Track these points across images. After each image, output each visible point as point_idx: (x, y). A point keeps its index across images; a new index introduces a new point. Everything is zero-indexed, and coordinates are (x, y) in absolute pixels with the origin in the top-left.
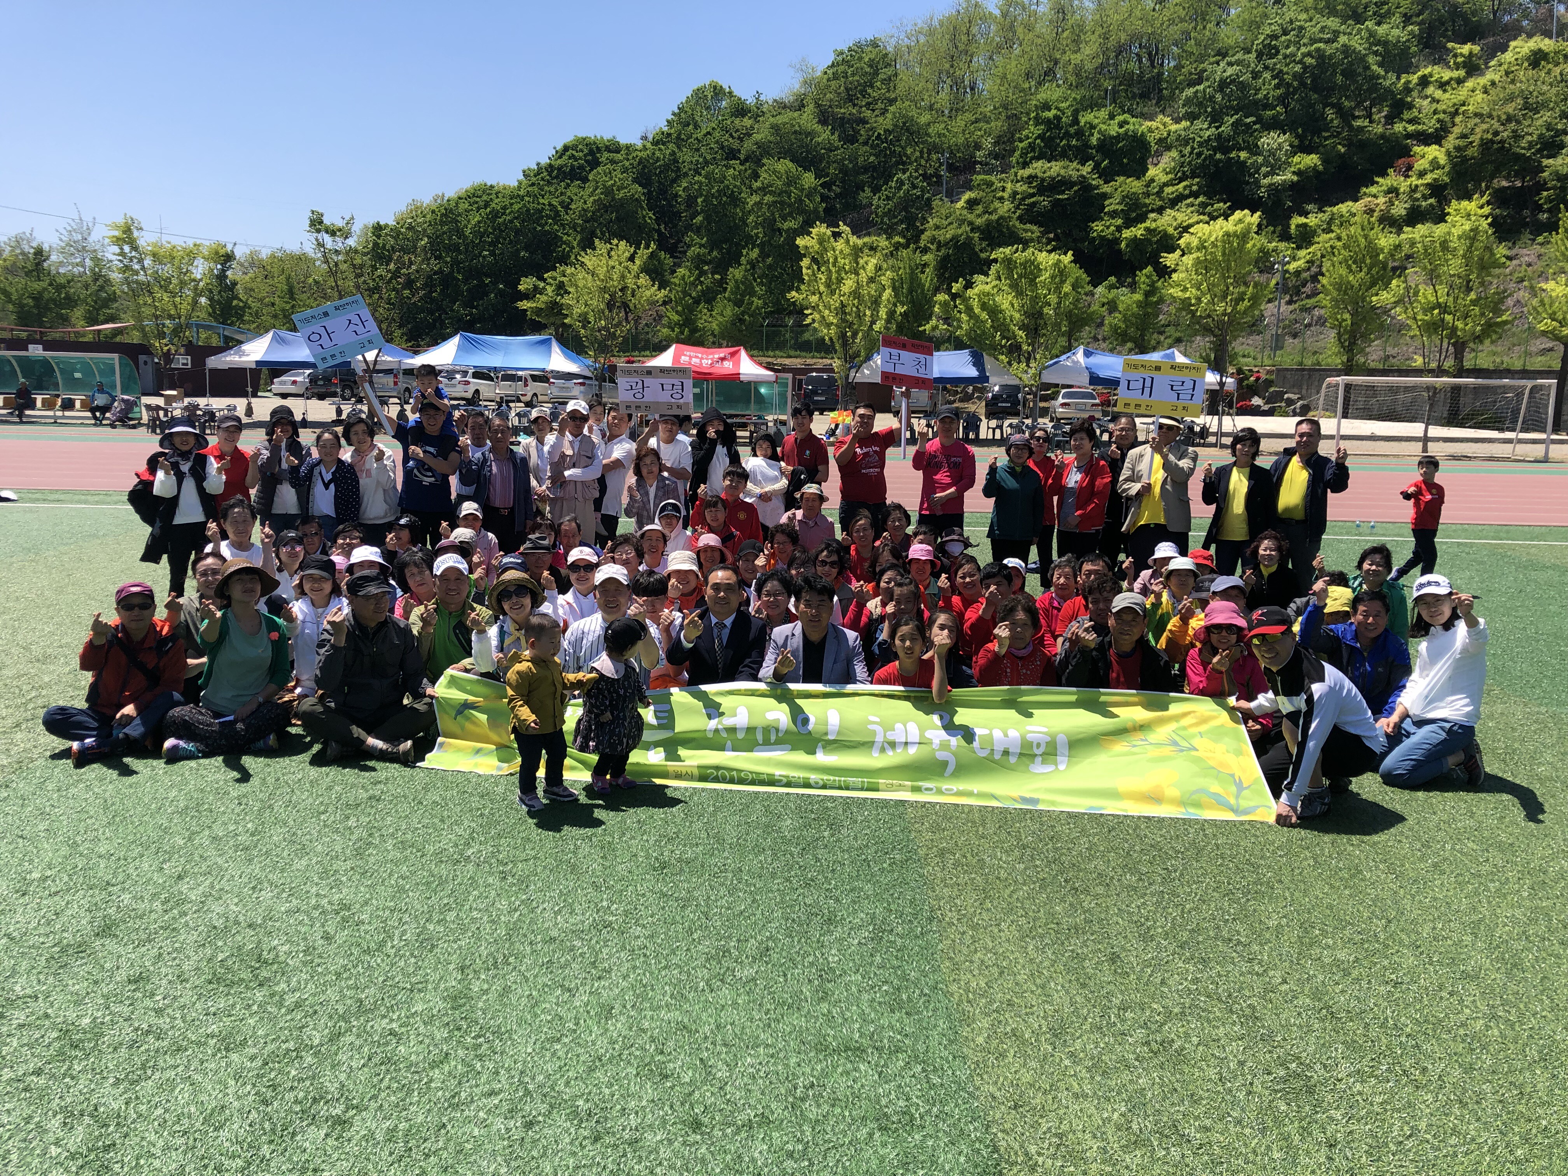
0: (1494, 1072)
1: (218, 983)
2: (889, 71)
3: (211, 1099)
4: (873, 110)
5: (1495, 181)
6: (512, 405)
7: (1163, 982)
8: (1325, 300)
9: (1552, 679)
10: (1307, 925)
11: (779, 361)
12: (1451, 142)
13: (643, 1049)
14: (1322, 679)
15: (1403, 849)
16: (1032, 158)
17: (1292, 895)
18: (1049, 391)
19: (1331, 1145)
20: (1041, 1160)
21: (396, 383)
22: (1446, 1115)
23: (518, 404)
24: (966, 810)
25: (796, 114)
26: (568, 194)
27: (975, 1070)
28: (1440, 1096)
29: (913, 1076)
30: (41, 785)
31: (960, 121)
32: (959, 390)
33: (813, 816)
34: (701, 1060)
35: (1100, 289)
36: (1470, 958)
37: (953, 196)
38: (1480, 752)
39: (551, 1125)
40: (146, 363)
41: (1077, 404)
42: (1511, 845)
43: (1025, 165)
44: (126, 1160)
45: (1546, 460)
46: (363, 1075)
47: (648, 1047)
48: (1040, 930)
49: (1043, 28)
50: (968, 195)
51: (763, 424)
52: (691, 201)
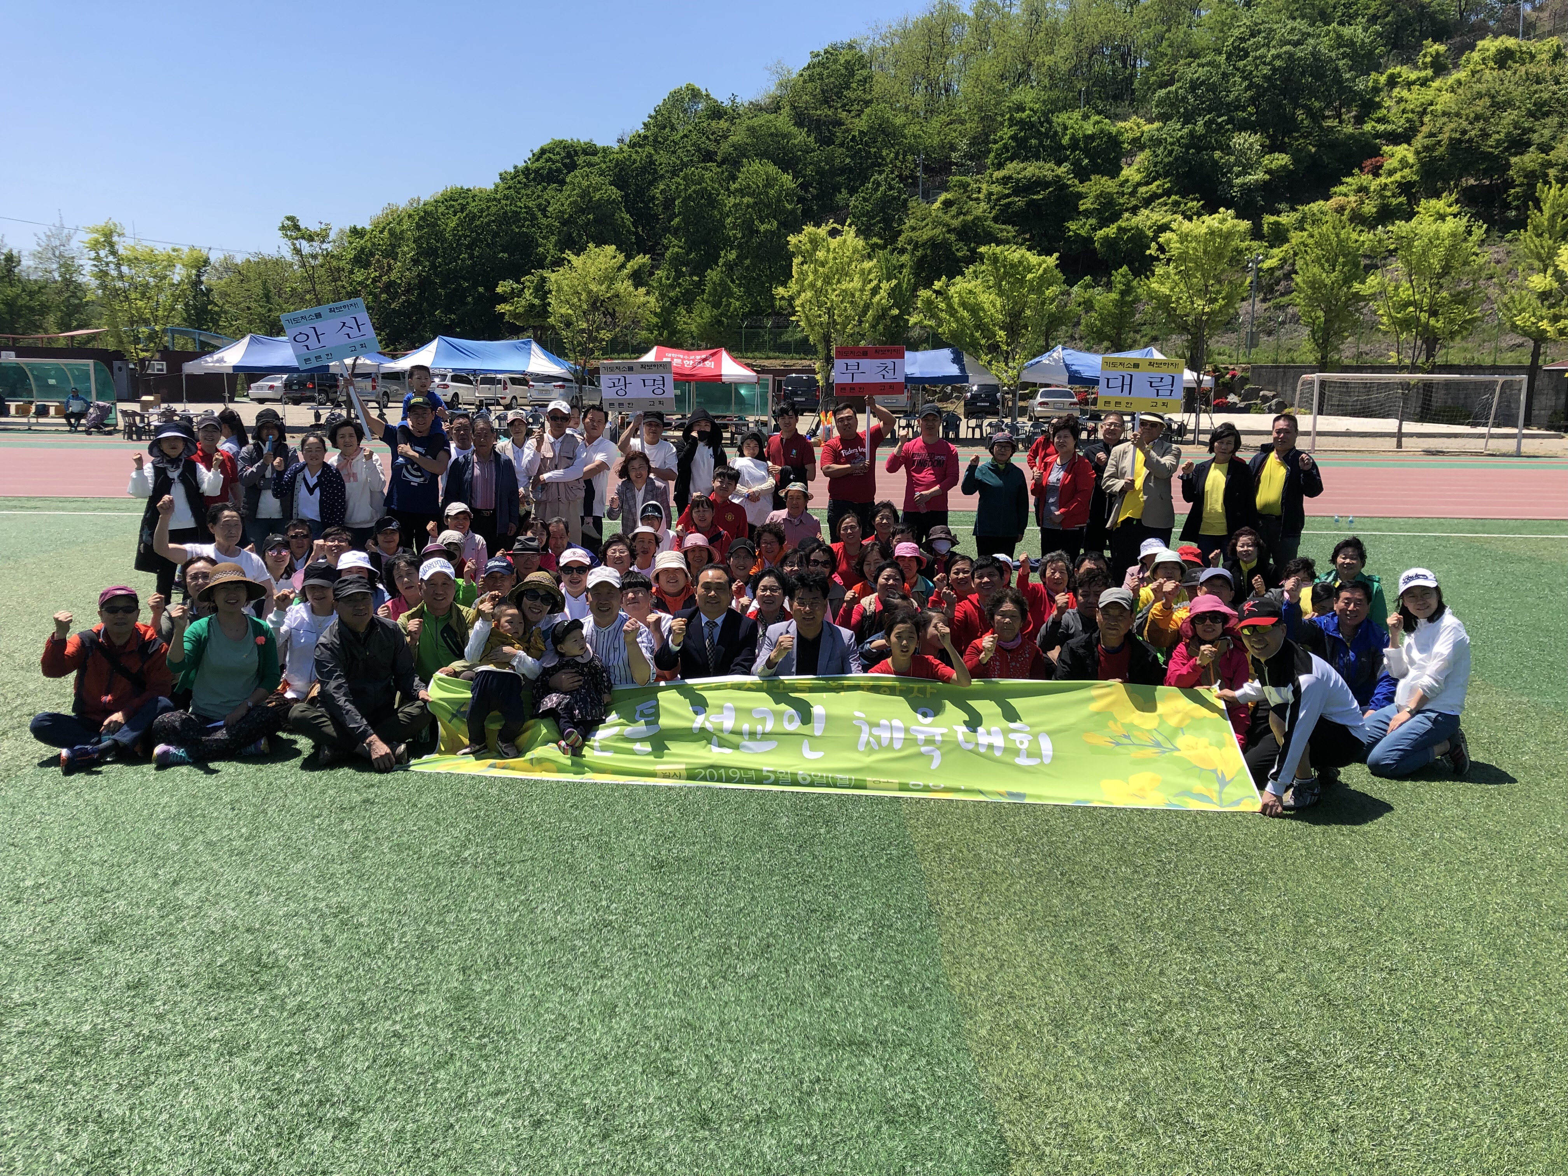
0: (1490, 1056)
1: (219, 988)
2: (865, 72)
3: (216, 1103)
4: (849, 111)
5: (1463, 180)
6: (491, 408)
7: (1162, 973)
8: (1298, 298)
9: (1532, 670)
10: (1301, 915)
11: (758, 362)
12: (1419, 141)
13: (647, 1046)
14: (1309, 671)
15: (1392, 838)
16: (1007, 159)
17: (1286, 884)
18: (1028, 389)
19: (1333, 1131)
20: (1047, 1150)
21: (374, 388)
22: (1446, 1099)
23: (498, 408)
24: (961, 806)
25: (772, 116)
26: (546, 197)
27: (979, 1061)
28: (1439, 1080)
29: (918, 1069)
30: (30, 794)
31: (936, 122)
32: (938, 390)
33: (808, 813)
34: (707, 1056)
35: (1075, 288)
36: (1462, 944)
37: (929, 197)
38: (1464, 741)
39: (558, 1124)
40: (120, 369)
41: (1055, 403)
42: (1498, 832)
43: (1000, 166)
44: (133, 1166)
45: (1518, 454)
46: (368, 1077)
47: (653, 1044)
48: (1038, 923)
49: (1018, 30)
50: (943, 196)
51: (744, 425)
52: (668, 203)
